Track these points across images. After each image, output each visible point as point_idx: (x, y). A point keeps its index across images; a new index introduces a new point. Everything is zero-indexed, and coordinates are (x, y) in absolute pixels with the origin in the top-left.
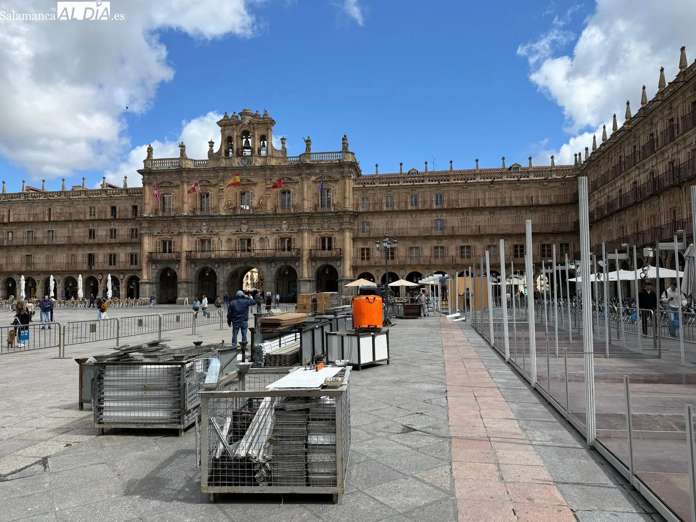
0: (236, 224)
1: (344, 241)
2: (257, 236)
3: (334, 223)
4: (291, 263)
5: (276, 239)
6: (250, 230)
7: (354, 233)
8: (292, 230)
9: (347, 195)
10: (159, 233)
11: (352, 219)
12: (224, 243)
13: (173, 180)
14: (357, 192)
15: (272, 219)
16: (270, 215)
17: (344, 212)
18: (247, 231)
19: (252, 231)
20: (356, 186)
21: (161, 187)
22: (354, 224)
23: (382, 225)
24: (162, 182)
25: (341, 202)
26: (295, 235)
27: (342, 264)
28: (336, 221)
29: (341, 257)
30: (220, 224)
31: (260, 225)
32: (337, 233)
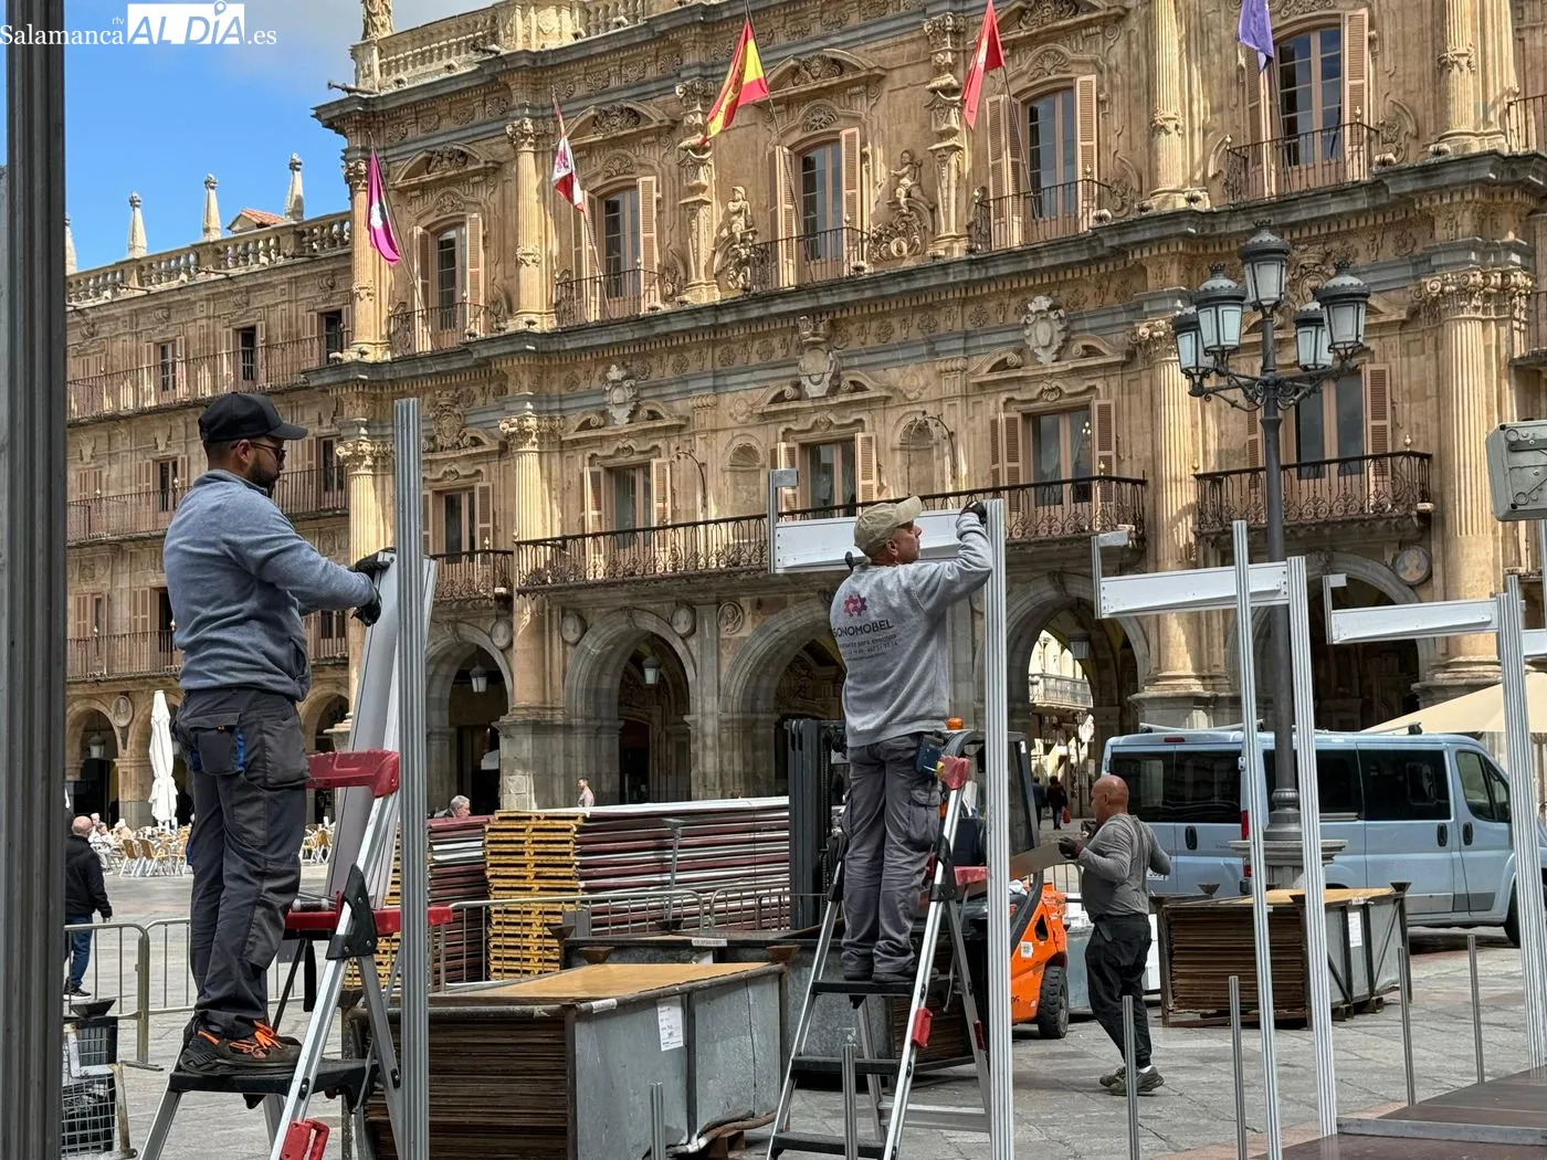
0: (779, 354)
1: (1441, 393)
2: (893, 416)
3: (1374, 268)
5: (994, 423)
6: (845, 384)
7: (1522, 323)
8: (1090, 351)
9: (1461, 40)
11: (1507, 220)
12: (719, 481)
13: (476, 139)
15: (969, 294)
16: (945, 267)
17: (1426, 171)
18: (834, 390)
19: (857, 387)
21: (424, 188)
22: (1526, 252)
24: (428, 161)
25: (1419, 104)
26: (1114, 383)
27: (1437, 568)
28: (1388, 252)
29: (1424, 516)
30: (693, 368)
31: (904, 345)
32: (1394, 340)
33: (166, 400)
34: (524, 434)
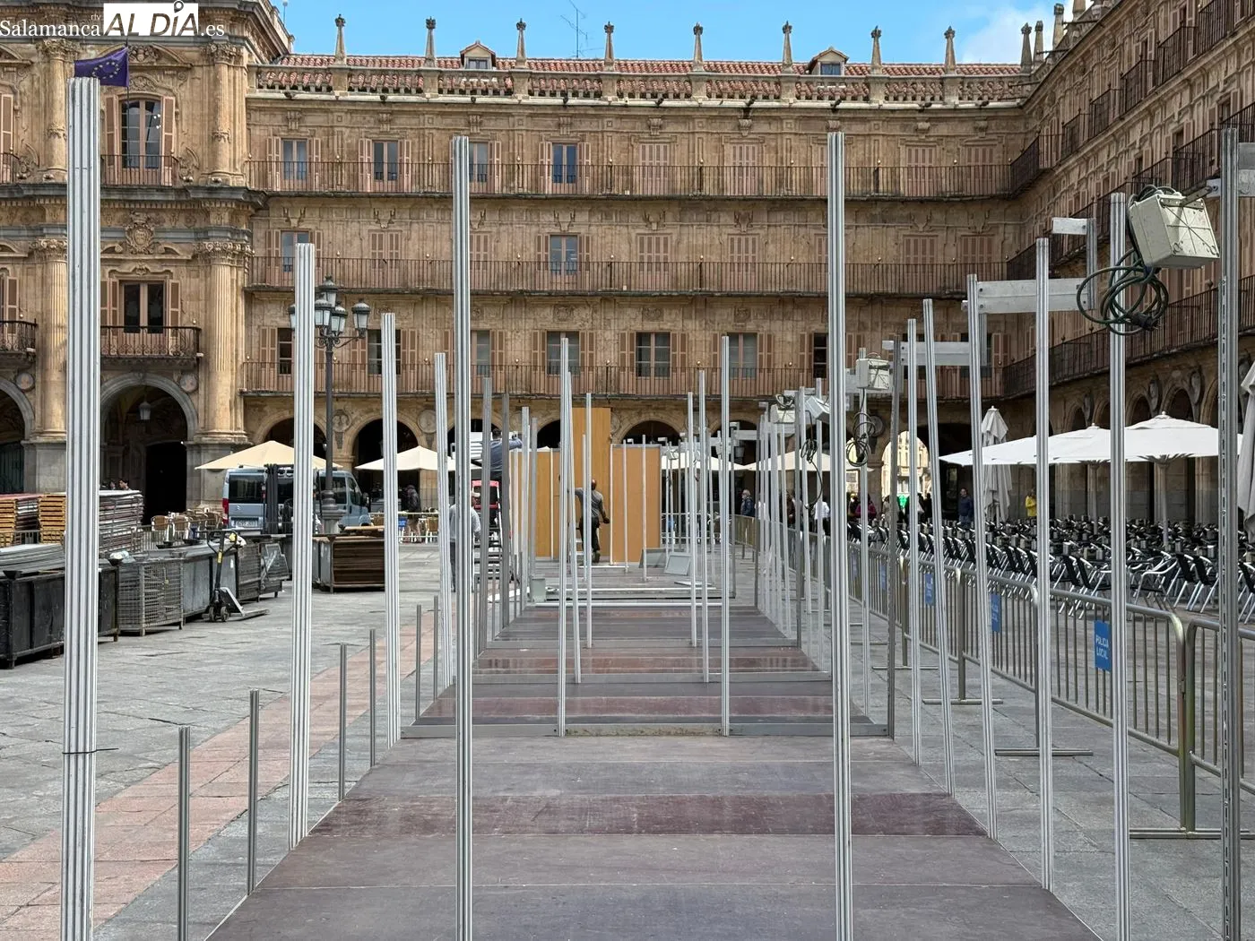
1: (209, 298)
3: (174, 230)
7: (251, 269)
8: (4, 248)
9: (224, 126)
11: (243, 219)
14: (265, 119)
17: (210, 190)
20: (259, 95)
22: (250, 235)
23: (359, 243)
25: (200, 151)
26: (18, 268)
27: (202, 386)
28: (181, 224)
29: (198, 359)
32: (184, 269)
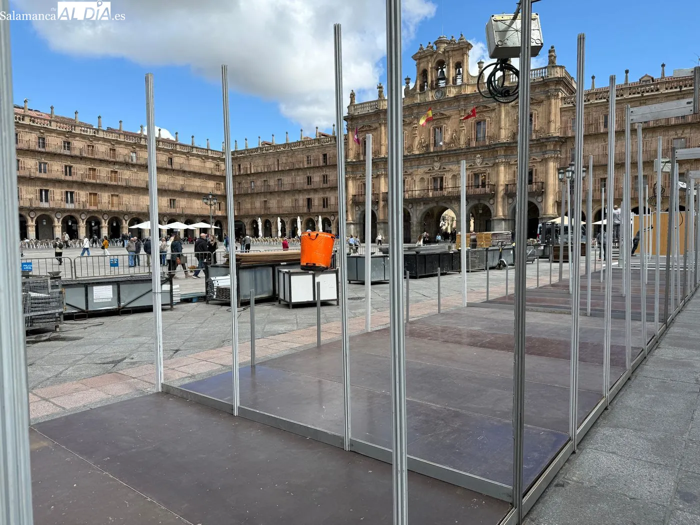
0: (429, 163)
1: (547, 173)
2: (450, 173)
3: (536, 152)
4: (485, 200)
5: (469, 175)
6: (442, 168)
7: (560, 162)
8: (486, 164)
9: (553, 118)
10: (360, 176)
11: (558, 146)
12: (417, 183)
13: (372, 123)
14: (566, 113)
15: (465, 154)
16: (462, 149)
17: (547, 139)
18: (440, 169)
19: (444, 168)
20: (565, 106)
21: (362, 131)
22: (560, 151)
23: (597, 150)
24: (363, 127)
25: (545, 127)
26: (490, 169)
27: (544, 200)
28: (538, 150)
29: (543, 192)
30: (414, 164)
31: (453, 162)
32: (539, 164)
33: (309, 166)
34: (382, 174)
